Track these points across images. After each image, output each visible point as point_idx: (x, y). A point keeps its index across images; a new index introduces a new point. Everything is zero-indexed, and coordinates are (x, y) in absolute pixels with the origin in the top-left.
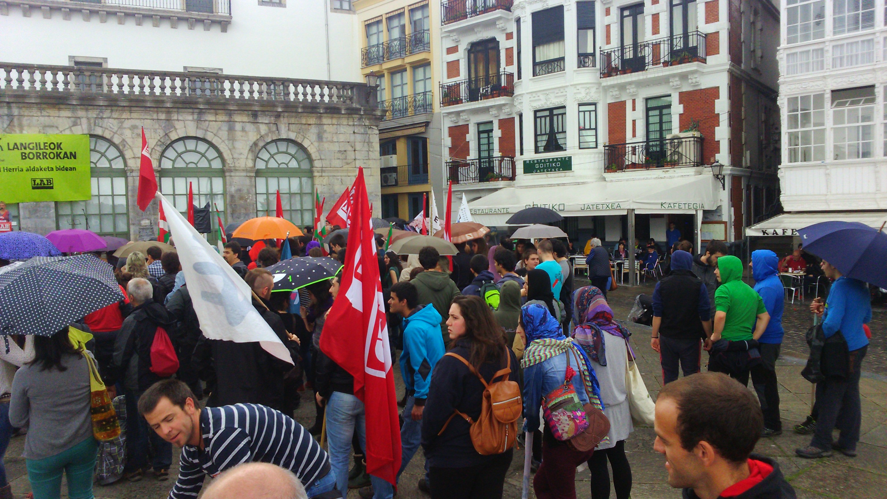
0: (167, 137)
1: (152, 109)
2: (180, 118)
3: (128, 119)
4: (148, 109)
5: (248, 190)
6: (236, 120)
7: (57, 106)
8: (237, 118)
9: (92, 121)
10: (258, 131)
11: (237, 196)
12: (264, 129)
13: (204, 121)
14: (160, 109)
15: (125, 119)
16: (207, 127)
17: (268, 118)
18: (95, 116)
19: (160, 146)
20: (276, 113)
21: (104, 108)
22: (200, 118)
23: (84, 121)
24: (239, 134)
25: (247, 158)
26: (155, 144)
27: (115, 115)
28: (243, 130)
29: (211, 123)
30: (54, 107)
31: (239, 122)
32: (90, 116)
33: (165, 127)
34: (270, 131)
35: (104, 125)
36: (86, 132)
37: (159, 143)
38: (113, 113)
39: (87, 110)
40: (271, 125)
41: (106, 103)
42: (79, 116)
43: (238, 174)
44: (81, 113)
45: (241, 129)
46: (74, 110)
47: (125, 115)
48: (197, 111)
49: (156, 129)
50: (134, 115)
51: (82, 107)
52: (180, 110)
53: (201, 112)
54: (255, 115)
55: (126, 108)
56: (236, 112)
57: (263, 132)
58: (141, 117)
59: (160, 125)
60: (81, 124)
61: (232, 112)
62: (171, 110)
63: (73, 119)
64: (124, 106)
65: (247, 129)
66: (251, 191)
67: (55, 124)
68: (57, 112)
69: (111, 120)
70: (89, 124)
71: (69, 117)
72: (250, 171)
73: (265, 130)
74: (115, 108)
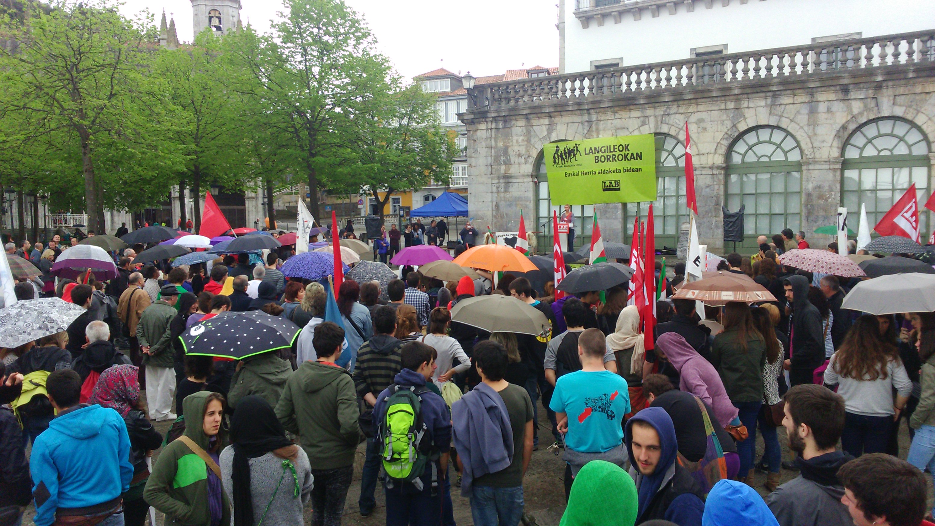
0: (734, 128)
1: (719, 99)
2: (751, 105)
3: (694, 112)
4: (715, 99)
5: (829, 186)
6: (820, 99)
7: (628, 108)
8: (821, 96)
9: (659, 119)
10: (849, 109)
11: (815, 195)
12: (857, 107)
13: (779, 105)
14: (727, 98)
15: (692, 113)
16: (783, 112)
17: (864, 91)
18: (662, 113)
19: (727, 139)
20: (876, 84)
21: (670, 103)
22: (775, 102)
23: (652, 120)
24: (822, 116)
25: (831, 146)
26: (721, 137)
27: (682, 110)
28: (829, 111)
29: (787, 107)
30: (625, 109)
31: (824, 101)
32: (657, 114)
33: (733, 117)
34: (866, 108)
35: (671, 122)
36: (653, 131)
37: (726, 136)
38: (680, 108)
39: (655, 108)
40: (869, 100)
41: (671, 99)
42: (647, 115)
43: (817, 167)
44: (649, 112)
45: (826, 110)
46: (643, 110)
47: (692, 109)
48: (770, 94)
49: (723, 121)
50: (701, 108)
51: (650, 105)
52: (750, 96)
53: (775, 95)
54: (845, 90)
55: (692, 101)
56: (819, 89)
57: (856, 111)
58: (708, 109)
59: (728, 116)
60: (649, 124)
61: (814, 90)
62: (740, 96)
63: (642, 119)
64: (690, 99)
65: (834, 109)
66: (834, 187)
67: (626, 126)
68: (628, 113)
69: (677, 116)
70: (657, 122)
71: (638, 117)
72: (835, 163)
73: (859, 108)
74: (681, 102)
